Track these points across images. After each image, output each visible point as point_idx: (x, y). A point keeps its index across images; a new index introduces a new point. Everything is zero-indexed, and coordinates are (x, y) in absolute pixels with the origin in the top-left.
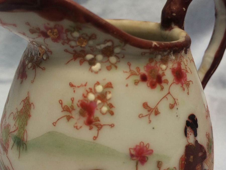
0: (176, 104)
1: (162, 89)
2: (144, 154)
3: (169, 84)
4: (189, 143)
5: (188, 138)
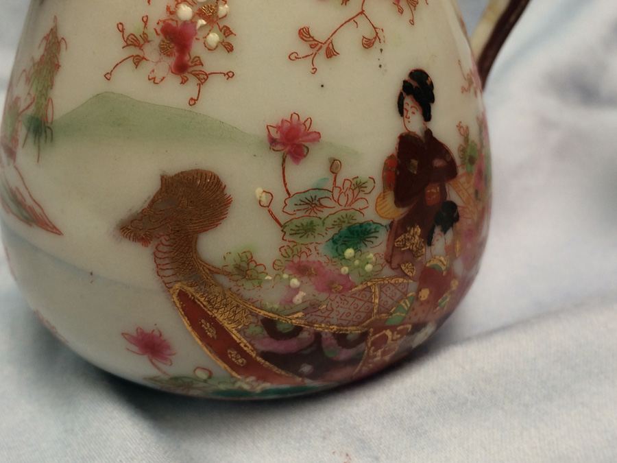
0: (377, 40)
2: (300, 139)
4: (410, 132)
5: (406, 120)
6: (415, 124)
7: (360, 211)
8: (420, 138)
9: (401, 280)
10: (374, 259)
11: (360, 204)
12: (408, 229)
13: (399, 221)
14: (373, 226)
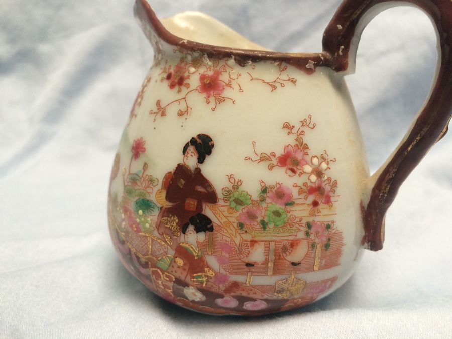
0: (186, 113)
1: (179, 91)
3: (190, 90)
4: (185, 164)
5: (186, 158)
6: (192, 161)
7: (149, 193)
8: (190, 170)
9: (163, 243)
10: (150, 222)
11: (149, 190)
12: (170, 216)
13: (166, 209)
14: (153, 205)
